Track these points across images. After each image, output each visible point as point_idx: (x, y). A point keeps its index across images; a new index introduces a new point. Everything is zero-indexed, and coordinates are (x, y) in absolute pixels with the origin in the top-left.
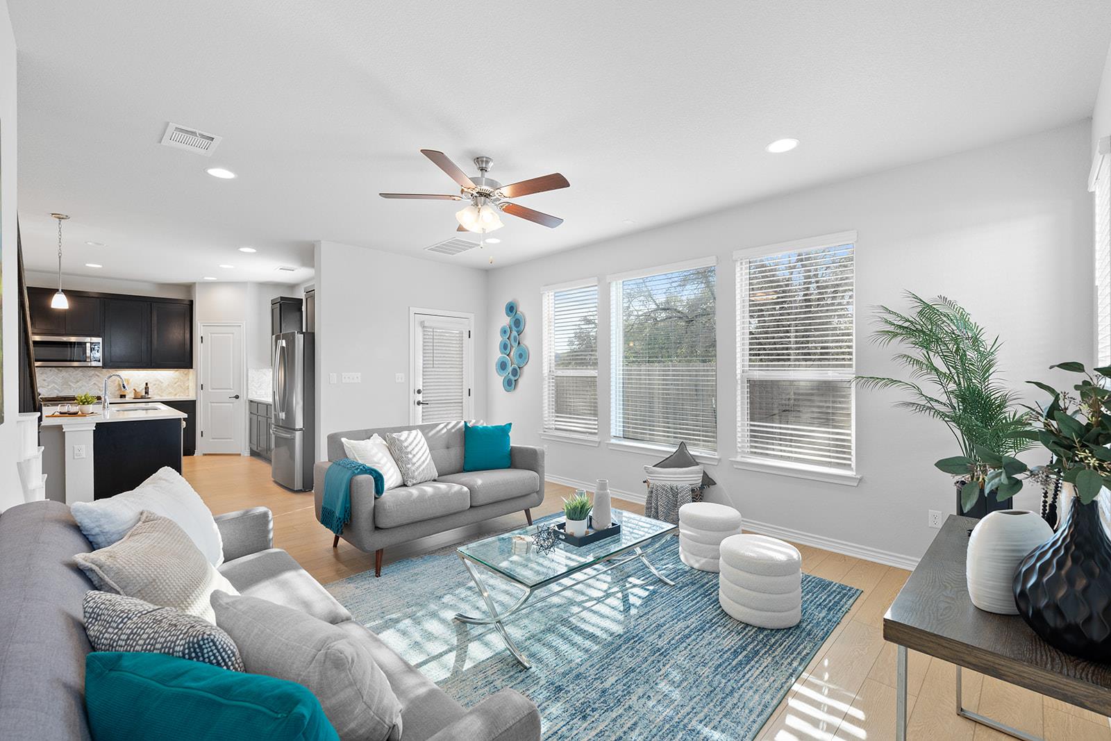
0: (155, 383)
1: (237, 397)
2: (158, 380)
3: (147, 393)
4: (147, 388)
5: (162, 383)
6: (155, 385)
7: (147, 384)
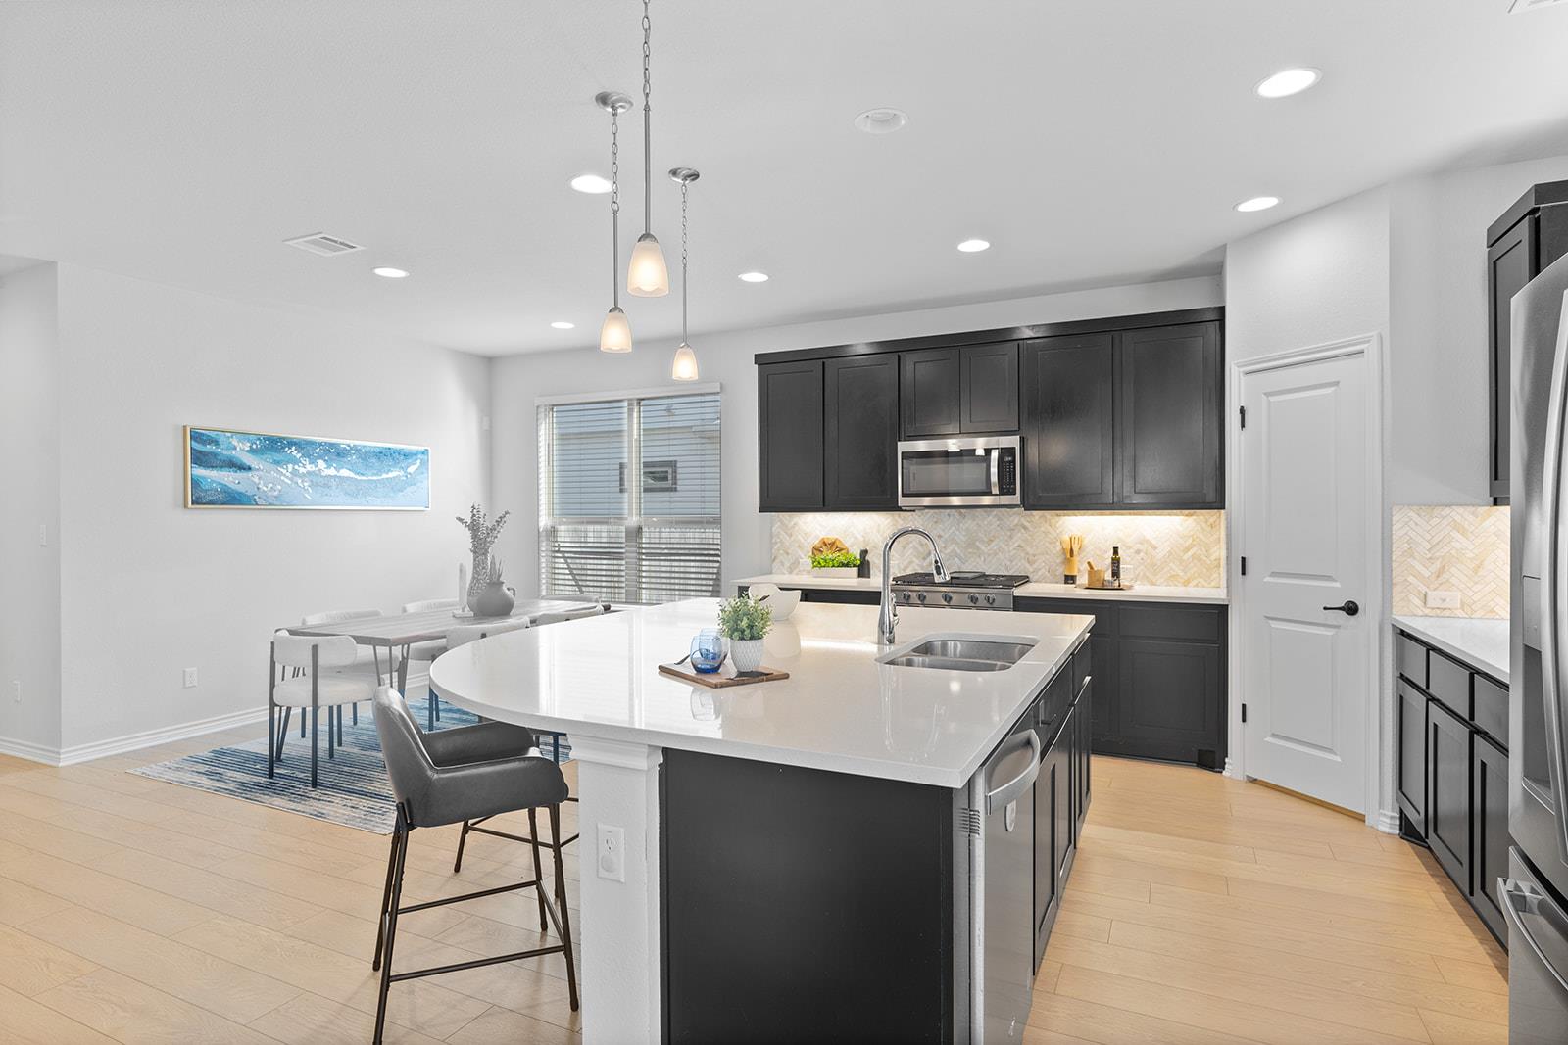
0: (1138, 546)
1: (1351, 609)
2: (1143, 541)
3: (1116, 574)
4: (1116, 562)
5: (1155, 548)
6: (1138, 552)
7: (1116, 550)
